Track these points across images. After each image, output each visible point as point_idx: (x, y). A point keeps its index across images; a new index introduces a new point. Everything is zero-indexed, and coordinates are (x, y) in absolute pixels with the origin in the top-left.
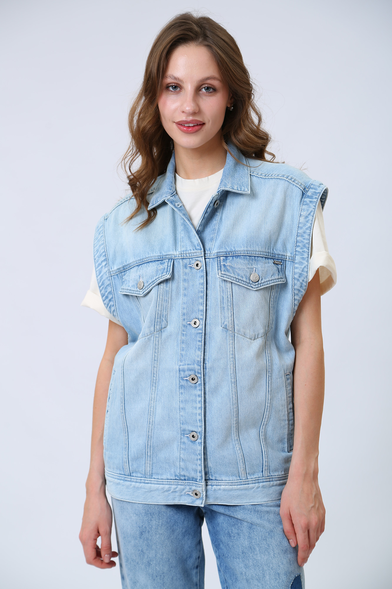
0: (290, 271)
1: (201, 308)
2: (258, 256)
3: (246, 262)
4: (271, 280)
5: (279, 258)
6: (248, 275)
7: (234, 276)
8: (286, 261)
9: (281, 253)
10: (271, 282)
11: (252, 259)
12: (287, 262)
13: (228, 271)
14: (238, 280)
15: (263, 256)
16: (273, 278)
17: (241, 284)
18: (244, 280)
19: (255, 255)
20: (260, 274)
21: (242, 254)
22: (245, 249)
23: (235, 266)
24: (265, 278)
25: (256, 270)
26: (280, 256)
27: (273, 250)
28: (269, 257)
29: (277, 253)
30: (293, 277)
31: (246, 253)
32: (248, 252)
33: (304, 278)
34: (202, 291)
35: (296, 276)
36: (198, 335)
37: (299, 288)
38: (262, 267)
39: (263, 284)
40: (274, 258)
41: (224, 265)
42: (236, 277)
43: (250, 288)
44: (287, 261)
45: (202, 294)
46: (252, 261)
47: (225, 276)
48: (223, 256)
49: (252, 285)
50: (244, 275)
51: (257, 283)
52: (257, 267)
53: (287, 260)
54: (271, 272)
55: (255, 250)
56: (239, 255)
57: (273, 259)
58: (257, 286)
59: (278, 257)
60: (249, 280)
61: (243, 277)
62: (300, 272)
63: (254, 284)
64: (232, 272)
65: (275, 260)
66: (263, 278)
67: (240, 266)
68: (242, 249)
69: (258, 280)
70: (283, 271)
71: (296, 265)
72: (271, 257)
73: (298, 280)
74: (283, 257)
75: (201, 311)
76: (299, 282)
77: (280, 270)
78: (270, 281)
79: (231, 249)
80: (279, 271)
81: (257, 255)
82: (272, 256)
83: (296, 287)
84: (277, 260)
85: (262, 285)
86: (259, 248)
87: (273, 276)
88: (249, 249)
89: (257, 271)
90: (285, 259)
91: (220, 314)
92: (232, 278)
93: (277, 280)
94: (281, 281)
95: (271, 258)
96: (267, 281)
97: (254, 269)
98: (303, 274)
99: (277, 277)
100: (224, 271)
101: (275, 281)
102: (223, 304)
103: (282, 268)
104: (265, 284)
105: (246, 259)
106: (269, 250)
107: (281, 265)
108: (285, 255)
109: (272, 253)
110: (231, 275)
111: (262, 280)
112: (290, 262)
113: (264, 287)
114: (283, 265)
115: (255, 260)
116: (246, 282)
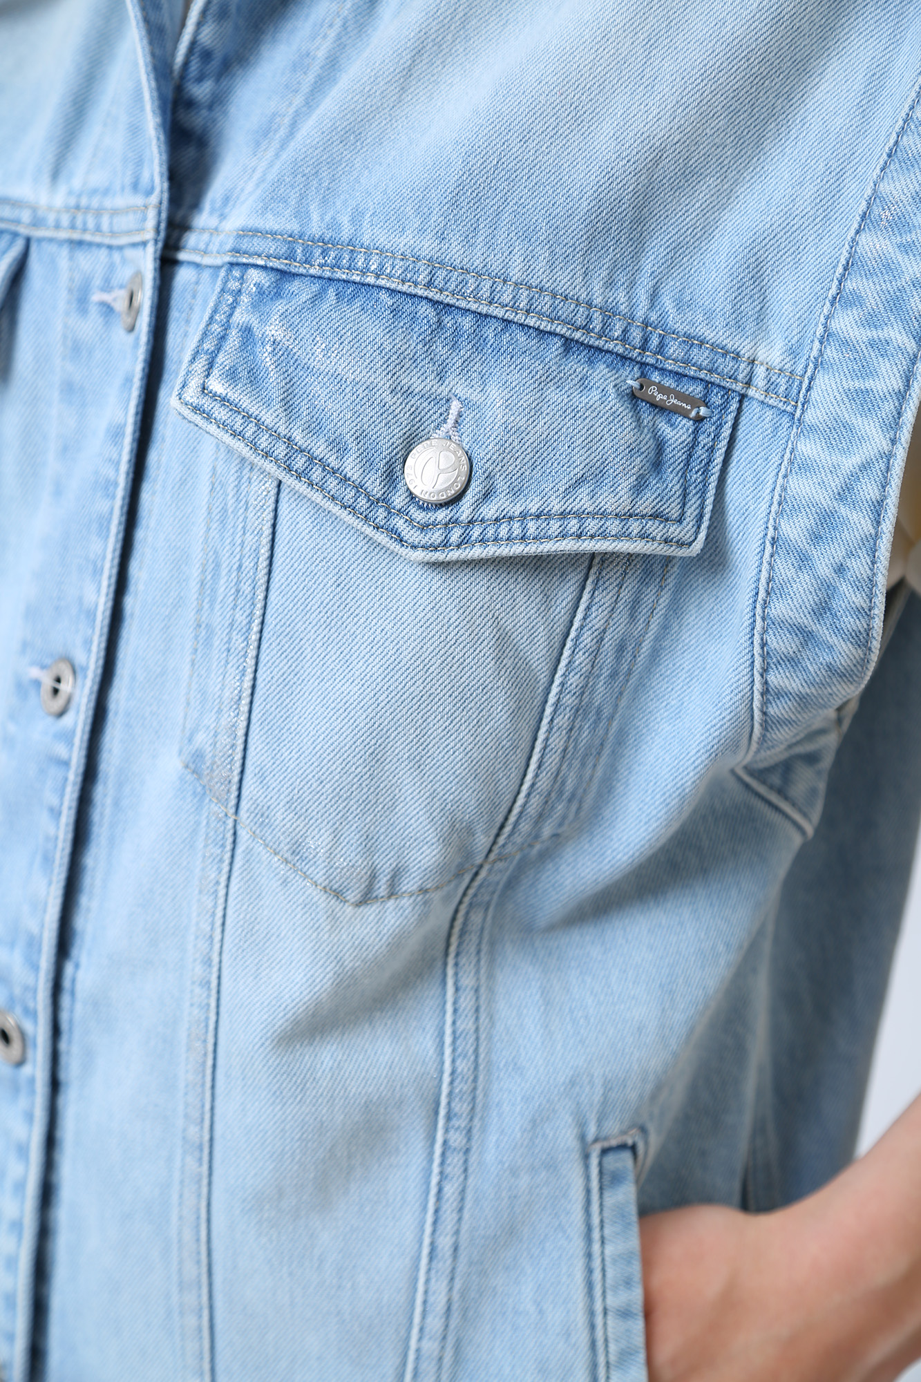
0: (759, 482)
2: (508, 322)
3: (405, 342)
4: (564, 515)
5: (693, 371)
6: (388, 440)
7: (282, 430)
8: (742, 398)
9: (710, 335)
10: (555, 527)
11: (458, 331)
12: (752, 411)
13: (255, 378)
15: (545, 325)
16: (582, 500)
18: (351, 467)
19: (486, 309)
20: (479, 454)
21: (390, 276)
22: (427, 246)
24: (516, 492)
25: (469, 417)
26: (701, 356)
27: (654, 296)
28: (610, 346)
29: (681, 328)
30: (771, 532)
31: (422, 277)
32: (441, 274)
33: (850, 554)
35: (794, 530)
37: (807, 621)
38: (510, 407)
39: (491, 532)
40: (651, 361)
41: (246, 331)
42: (298, 436)
43: (385, 540)
44: (755, 404)
46: (454, 346)
47: (223, 413)
48: (264, 266)
49: (399, 523)
50: (361, 436)
51: (442, 515)
52: (475, 397)
53: (751, 392)
54: (583, 458)
55: (496, 267)
56: (370, 279)
57: (638, 364)
58: (436, 536)
59: (686, 362)
60: (392, 477)
62: (824, 499)
63: (419, 516)
65: (656, 377)
66: (501, 484)
67: (347, 365)
68: (404, 242)
69: (454, 492)
70: (706, 469)
71: (808, 448)
72: (620, 348)
73: (804, 561)
74: (726, 365)
76: (805, 577)
77: (675, 455)
78: (549, 516)
79: (332, 223)
81: (500, 312)
82: (637, 341)
83: (779, 609)
84: (670, 383)
85: (476, 532)
87: (584, 491)
88: (455, 252)
89: (467, 427)
90: (739, 387)
91: (187, 670)
92: (264, 440)
94: (643, 536)
95: (623, 358)
96: (524, 516)
97: (455, 406)
98: (845, 521)
100: (232, 372)
101: (592, 525)
103: (694, 443)
104: (503, 531)
105: (414, 319)
106: (621, 297)
107: (699, 420)
108: (746, 352)
109: (646, 324)
110: (268, 418)
111: (487, 496)
112: (769, 414)
113: (491, 551)
114: (709, 427)
115: (479, 345)
116: (359, 487)
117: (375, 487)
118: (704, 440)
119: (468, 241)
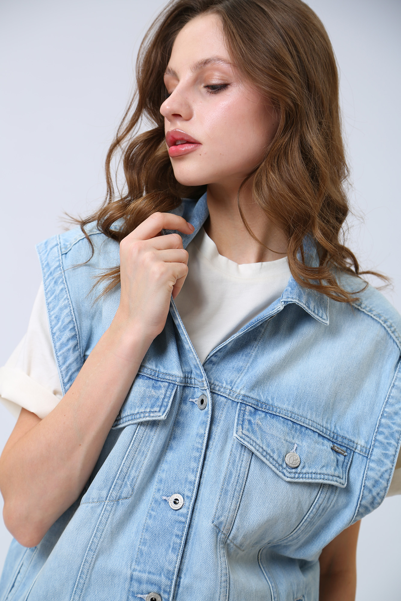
0: (359, 472)
1: (191, 477)
2: (307, 428)
3: (286, 429)
4: (320, 474)
5: (343, 445)
6: (284, 451)
7: (261, 445)
8: (354, 452)
9: (348, 437)
10: (319, 476)
11: (296, 429)
12: (356, 455)
13: (254, 432)
14: (265, 454)
15: (314, 430)
16: (324, 471)
17: (267, 462)
18: (275, 457)
19: (302, 424)
20: (302, 457)
21: (282, 414)
22: (290, 408)
23: (266, 428)
24: (310, 467)
25: (299, 448)
26: (346, 441)
27: (335, 427)
28: (327, 436)
29: (341, 434)
30: (363, 484)
31: (290, 415)
32: (293, 415)
34: (198, 449)
35: (369, 484)
36: (177, 525)
37: (368, 505)
38: (308, 447)
39: (304, 476)
40: (335, 441)
41: (250, 421)
42: (264, 448)
43: (280, 474)
44: (357, 454)
45: (197, 454)
46: (296, 432)
47: (248, 439)
48: (251, 406)
49: (285, 471)
50: (278, 449)
51: (294, 470)
52: (300, 444)
53: (356, 451)
54: (323, 461)
55: (304, 415)
56: (278, 414)
57: (332, 442)
58: (293, 475)
59: (342, 442)
60: (283, 460)
61: (274, 452)
62: (376, 478)
63: (289, 470)
64: (259, 437)
65: (336, 445)
66: (307, 465)
67: (274, 432)
68: (285, 406)
69: (297, 465)
70: (346, 468)
71: (371, 465)
72: (329, 437)
73: (370, 491)
74: (351, 444)
75: (190, 482)
76: (370, 495)
77: (340, 464)
78: (317, 474)
79: (267, 399)
80: (337, 465)
81: (305, 425)
82: (332, 436)
84: (339, 446)
85: (301, 476)
86: (312, 414)
87: (324, 469)
88: (296, 410)
89: (298, 450)
90: (353, 449)
91: (217, 500)
92: (257, 447)
93: (331, 478)
94: (336, 481)
95: (329, 440)
96: (311, 473)
97: (296, 446)
99: (331, 471)
100: (248, 430)
101: (326, 477)
102: (228, 485)
103: (344, 461)
104: (307, 476)
105: (287, 424)
106: (329, 426)
107: (345, 456)
108: (356, 441)
109: (333, 433)
110: (258, 442)
111: (304, 467)
112: (361, 457)
113: (304, 480)
114: (347, 458)
115: (301, 432)
116: (277, 461)
117: (280, 462)
118: (346, 461)
119: (299, 408)
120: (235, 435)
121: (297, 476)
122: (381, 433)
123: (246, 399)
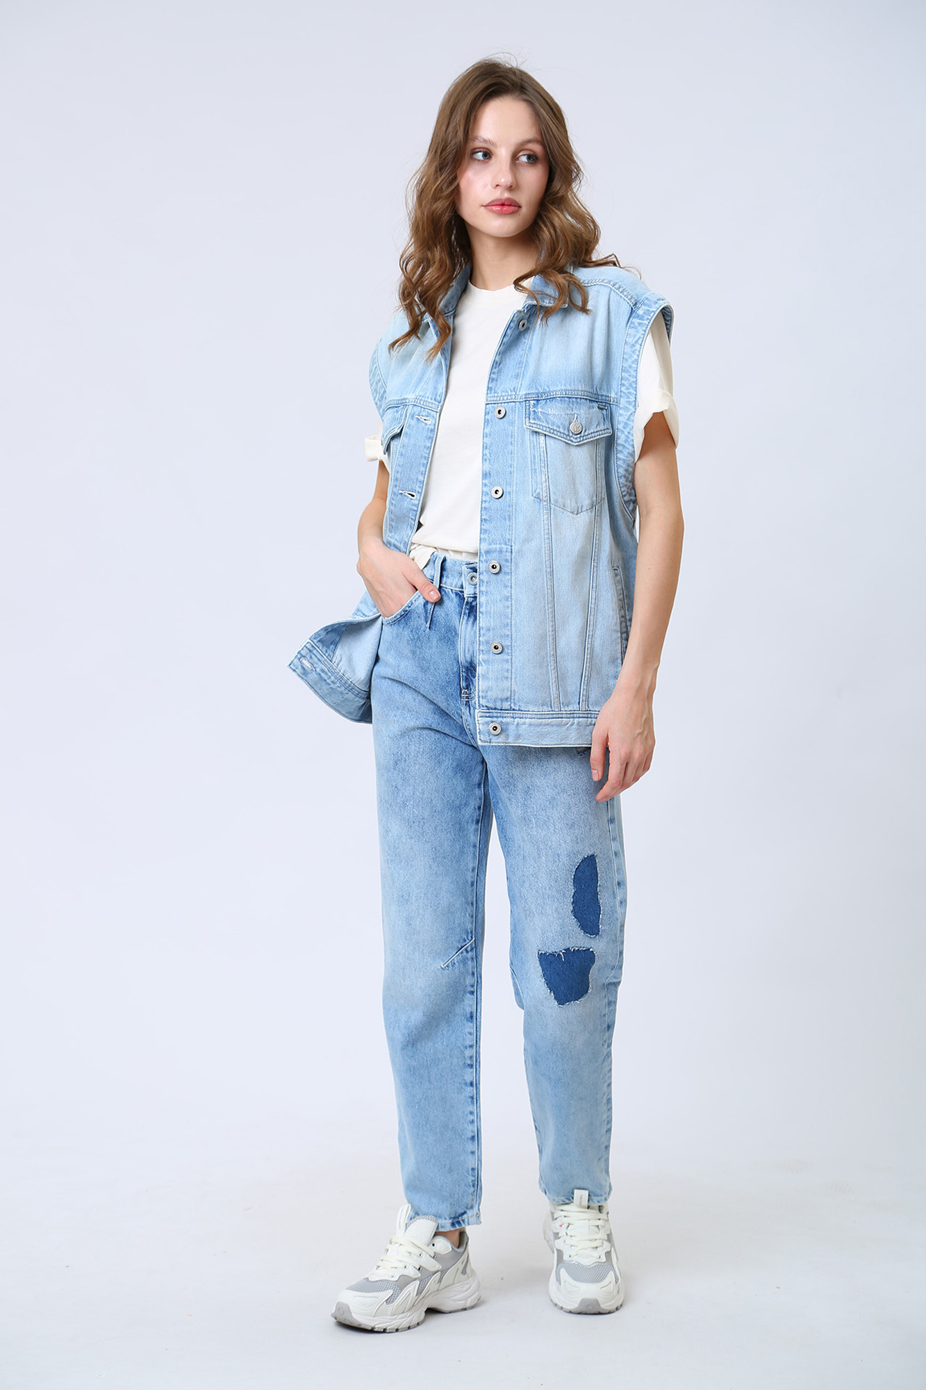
2: (580, 398)
3: (564, 406)
4: (597, 431)
5: (603, 401)
6: (567, 424)
7: (547, 426)
10: (596, 434)
11: (572, 401)
13: (539, 419)
14: (552, 431)
15: (583, 397)
16: (598, 429)
17: (557, 437)
18: (562, 431)
19: (576, 397)
20: (582, 423)
21: (558, 395)
22: (563, 388)
23: (549, 412)
24: (589, 429)
25: (578, 417)
26: (605, 399)
28: (592, 399)
29: (602, 394)
30: (617, 428)
31: (564, 394)
32: (567, 392)
35: (621, 427)
37: (624, 443)
38: (585, 414)
39: (587, 437)
41: (535, 411)
42: (551, 427)
43: (569, 442)
44: (612, 405)
46: (573, 405)
47: (535, 426)
48: (533, 399)
49: (572, 438)
50: (562, 424)
51: (579, 436)
52: (578, 413)
53: (611, 403)
54: (596, 420)
55: (576, 389)
56: (555, 396)
57: (596, 401)
58: (579, 440)
59: (602, 399)
60: (568, 431)
61: (559, 427)
62: (625, 421)
63: (575, 437)
64: (544, 420)
65: (599, 403)
66: (587, 428)
67: (556, 412)
68: (559, 388)
69: (580, 431)
70: (609, 419)
71: (621, 411)
73: (623, 432)
76: (623, 435)
78: (595, 432)
79: (544, 389)
80: (605, 419)
81: (578, 397)
82: (596, 398)
83: (619, 442)
84: (601, 404)
85: (585, 437)
86: (582, 385)
87: (597, 426)
88: (569, 387)
89: (578, 419)
90: (609, 402)
91: (531, 479)
92: (545, 429)
93: (603, 432)
94: (607, 433)
95: (594, 401)
96: (591, 433)
97: (576, 415)
99: (601, 426)
100: (534, 419)
101: (601, 432)
102: (535, 465)
103: (607, 414)
105: (565, 401)
110: (544, 425)
111: (585, 431)
112: (614, 406)
115: (577, 404)
116: (563, 433)
117: (566, 432)
119: (570, 385)
120: (525, 426)
121: (582, 439)
122: (624, 385)
123: (527, 396)
